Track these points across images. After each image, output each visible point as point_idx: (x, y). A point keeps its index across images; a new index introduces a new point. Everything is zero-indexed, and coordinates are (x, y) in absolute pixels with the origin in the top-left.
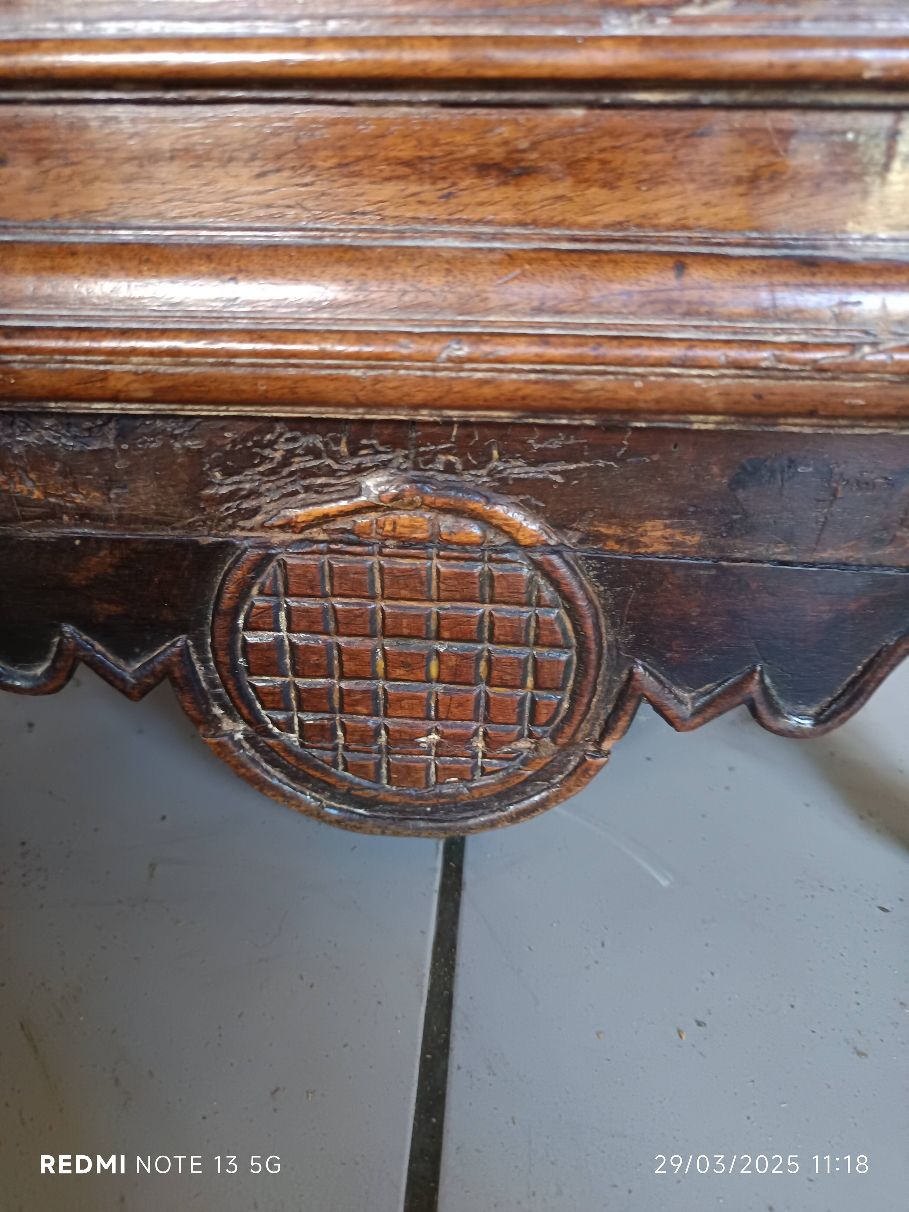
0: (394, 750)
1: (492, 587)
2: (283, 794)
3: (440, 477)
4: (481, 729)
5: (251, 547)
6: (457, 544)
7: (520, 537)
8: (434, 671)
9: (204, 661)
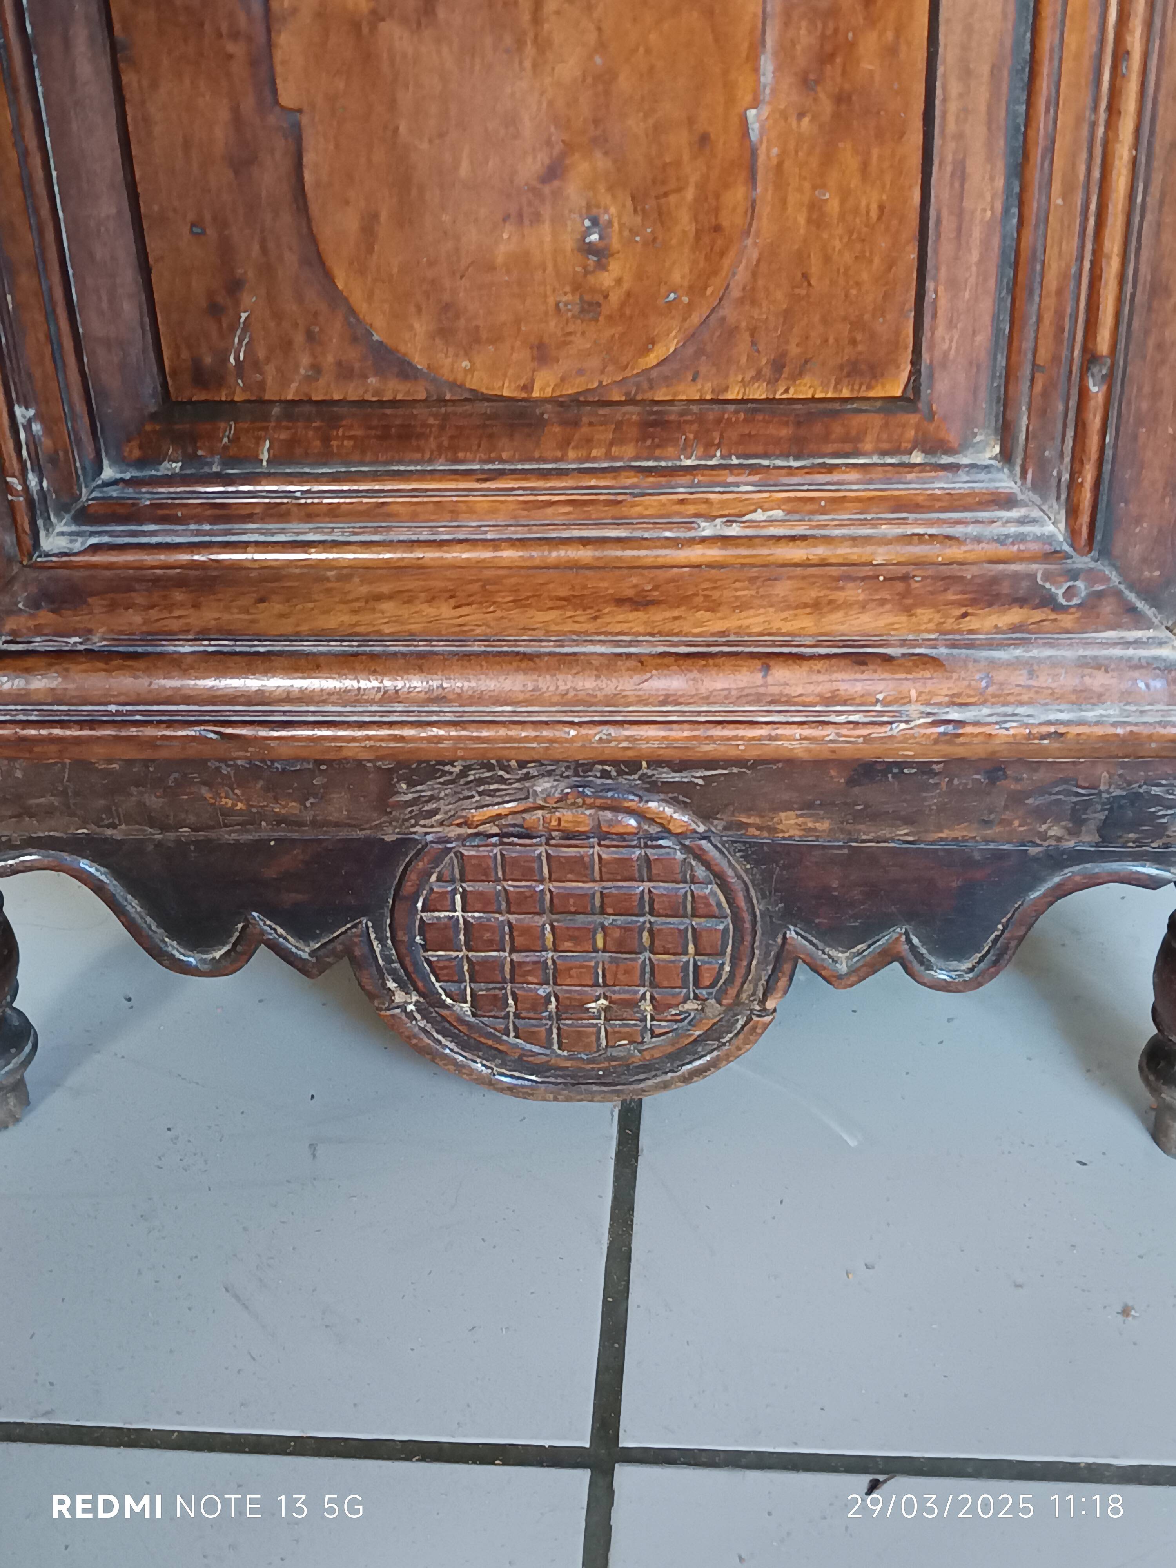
0: (564, 1016)
1: (649, 868)
2: (455, 1062)
3: (599, 781)
4: (648, 995)
5: (432, 842)
6: (616, 834)
7: (671, 827)
8: (600, 944)
9: (382, 940)
